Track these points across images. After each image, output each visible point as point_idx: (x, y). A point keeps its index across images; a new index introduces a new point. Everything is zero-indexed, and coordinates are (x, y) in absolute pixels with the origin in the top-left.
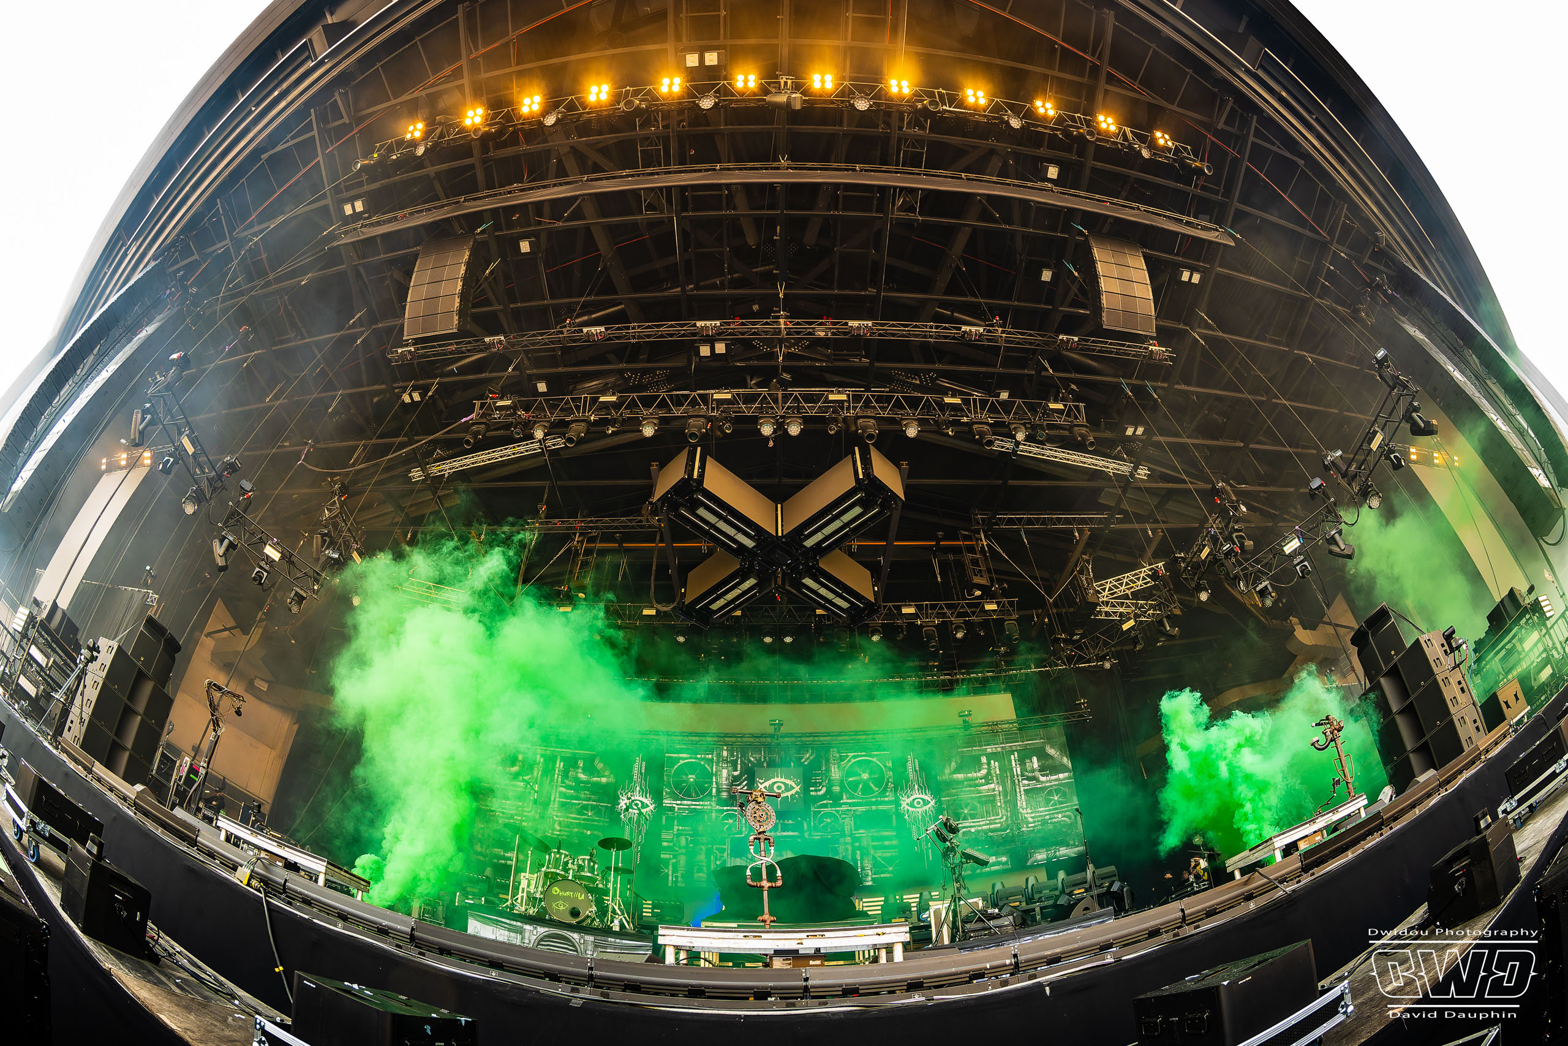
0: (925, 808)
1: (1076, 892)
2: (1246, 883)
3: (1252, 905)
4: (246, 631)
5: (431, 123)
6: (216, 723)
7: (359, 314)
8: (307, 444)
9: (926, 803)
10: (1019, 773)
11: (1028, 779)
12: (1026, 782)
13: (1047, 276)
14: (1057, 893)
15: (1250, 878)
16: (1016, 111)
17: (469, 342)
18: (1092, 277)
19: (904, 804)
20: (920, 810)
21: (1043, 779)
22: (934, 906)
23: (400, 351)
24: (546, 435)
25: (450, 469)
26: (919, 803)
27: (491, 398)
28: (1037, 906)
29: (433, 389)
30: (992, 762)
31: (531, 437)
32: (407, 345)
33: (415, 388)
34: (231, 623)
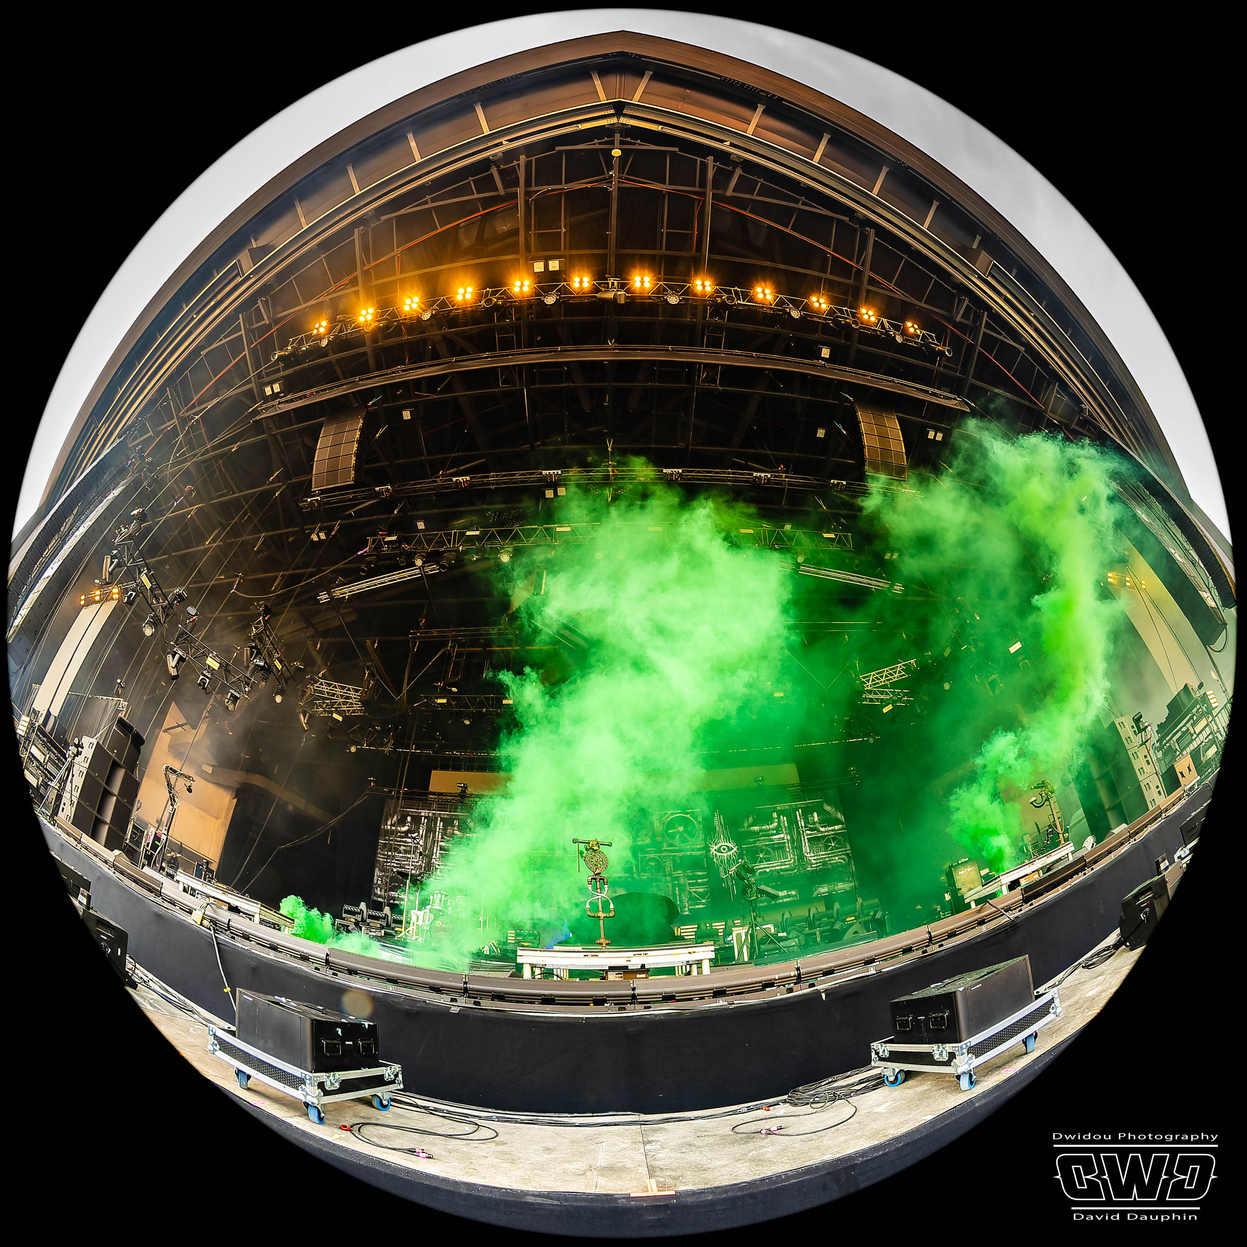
0: (729, 853)
1: (848, 919)
2: (979, 911)
3: (984, 929)
4: (194, 727)
5: (333, 321)
6: (172, 799)
7: (278, 472)
8: (237, 576)
9: (730, 849)
10: (803, 825)
11: (811, 830)
12: (809, 832)
13: (821, 433)
14: (833, 920)
15: (982, 908)
16: (796, 305)
17: (363, 491)
18: (857, 434)
19: (713, 850)
20: (725, 855)
21: (823, 829)
22: (736, 931)
23: (309, 500)
24: (424, 563)
25: (349, 592)
26: (724, 849)
27: (381, 535)
28: (817, 931)
29: (336, 528)
30: (782, 817)
31: (413, 565)
32: (314, 496)
33: (321, 530)
34: (182, 721)
